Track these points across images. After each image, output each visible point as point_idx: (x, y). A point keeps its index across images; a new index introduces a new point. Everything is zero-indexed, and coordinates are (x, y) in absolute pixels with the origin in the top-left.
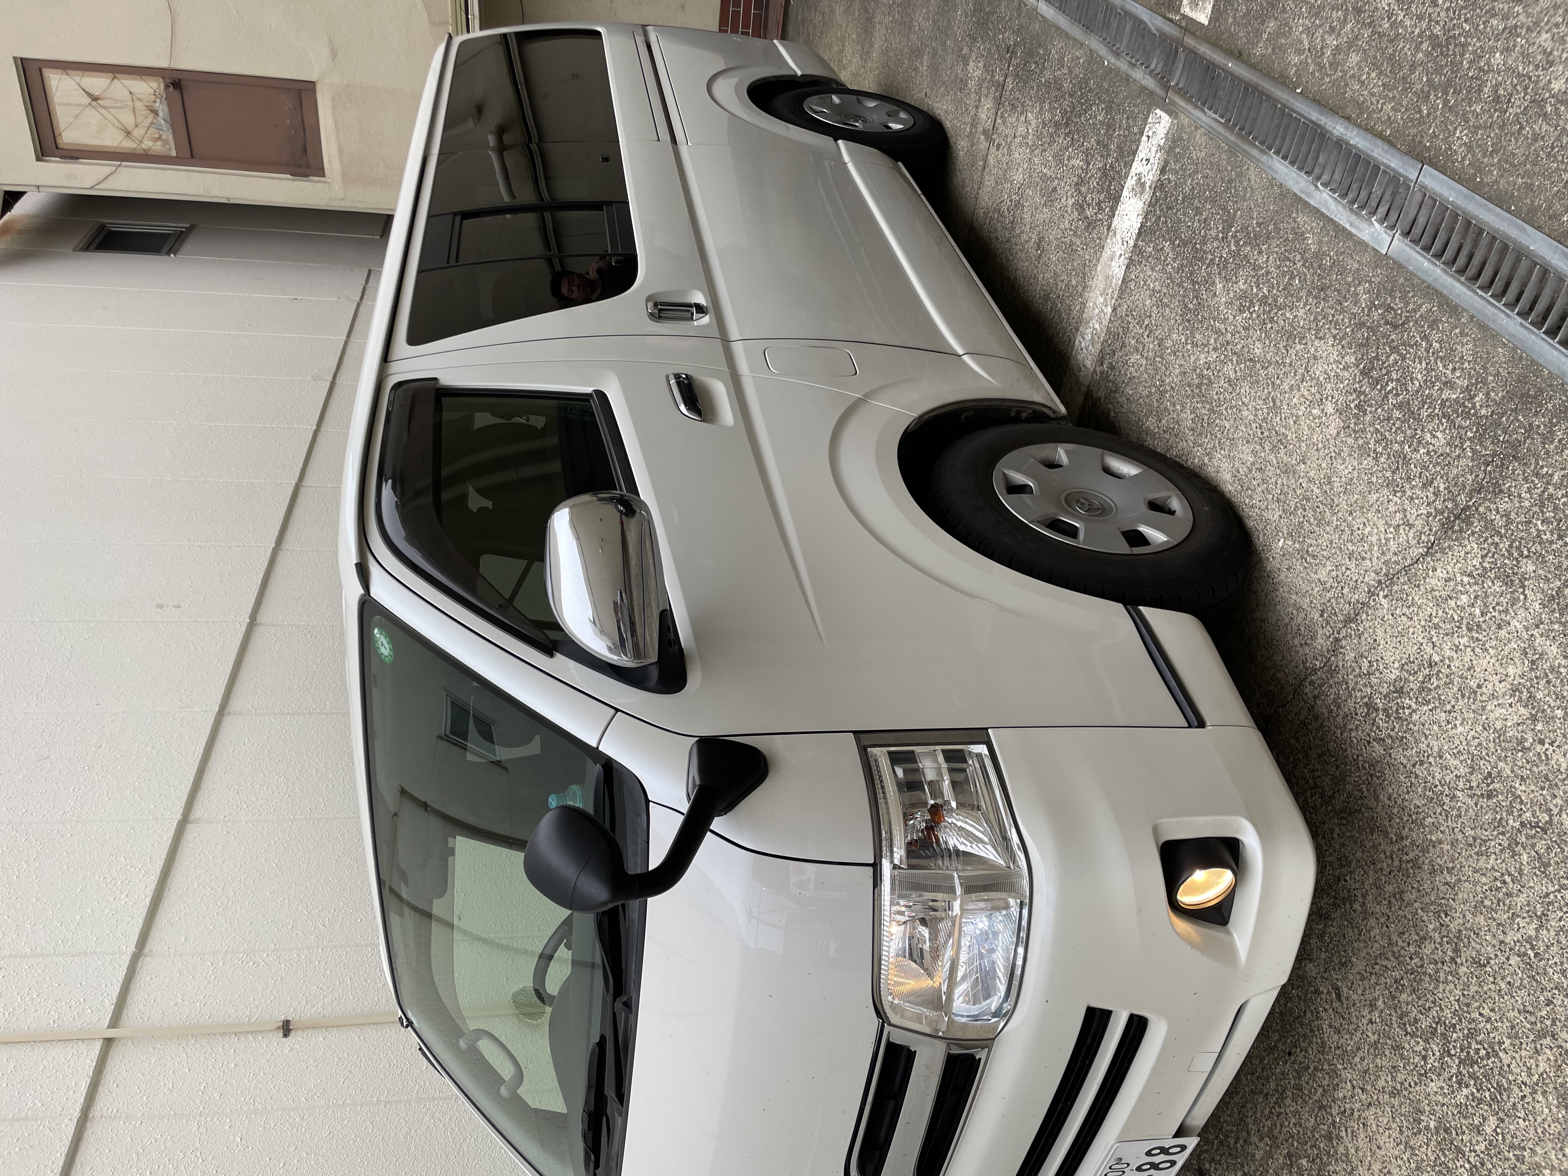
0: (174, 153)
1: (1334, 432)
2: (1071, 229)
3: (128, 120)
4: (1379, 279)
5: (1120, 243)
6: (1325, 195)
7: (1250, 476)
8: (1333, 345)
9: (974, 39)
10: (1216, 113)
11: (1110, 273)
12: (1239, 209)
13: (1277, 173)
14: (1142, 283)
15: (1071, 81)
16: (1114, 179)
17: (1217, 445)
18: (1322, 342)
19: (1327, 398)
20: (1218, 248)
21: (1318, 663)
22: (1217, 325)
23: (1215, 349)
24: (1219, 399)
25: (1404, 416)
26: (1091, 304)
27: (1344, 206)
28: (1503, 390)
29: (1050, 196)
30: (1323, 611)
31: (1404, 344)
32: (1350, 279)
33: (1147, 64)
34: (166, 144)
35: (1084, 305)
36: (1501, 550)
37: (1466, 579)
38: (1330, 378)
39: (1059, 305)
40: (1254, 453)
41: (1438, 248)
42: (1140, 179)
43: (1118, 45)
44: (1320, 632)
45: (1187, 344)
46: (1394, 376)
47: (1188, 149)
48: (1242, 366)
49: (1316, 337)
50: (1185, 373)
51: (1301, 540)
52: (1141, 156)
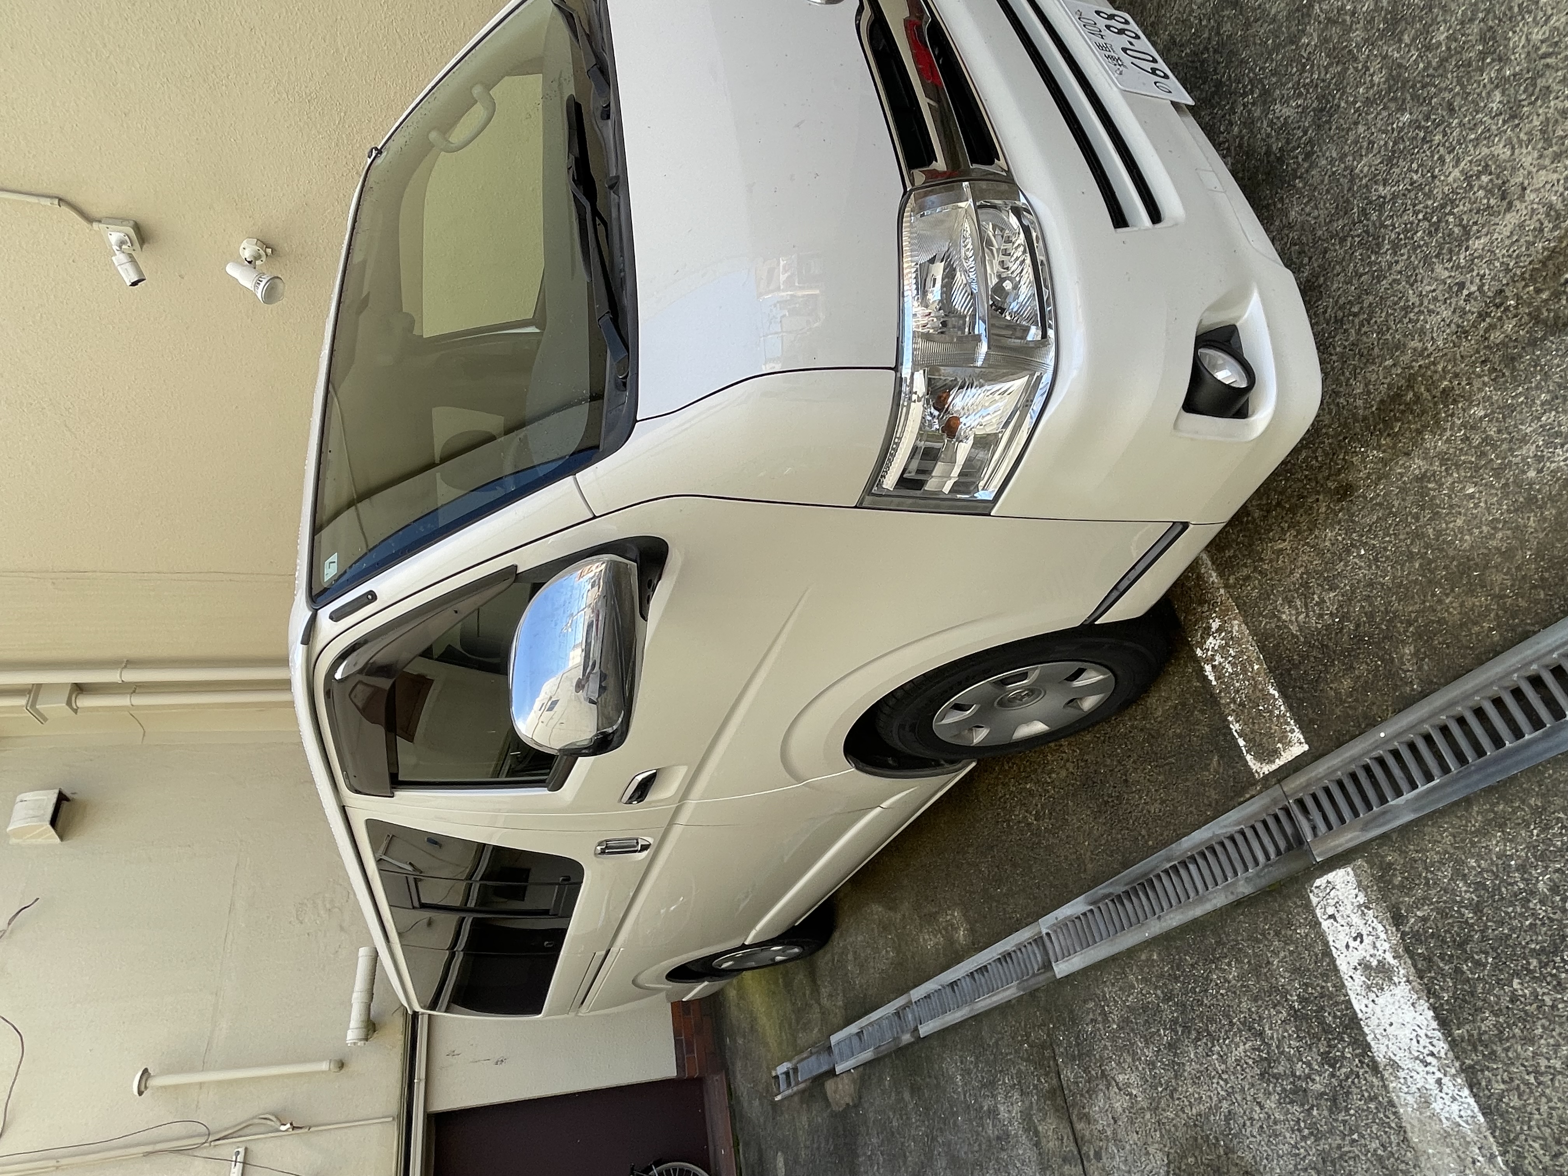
5: (1420, 1068)
9: (992, 1084)
11: (1447, 1124)
14: (1532, 1077)
16: (1321, 1008)
42: (1368, 967)
47: (1414, 861)
52: (1341, 945)
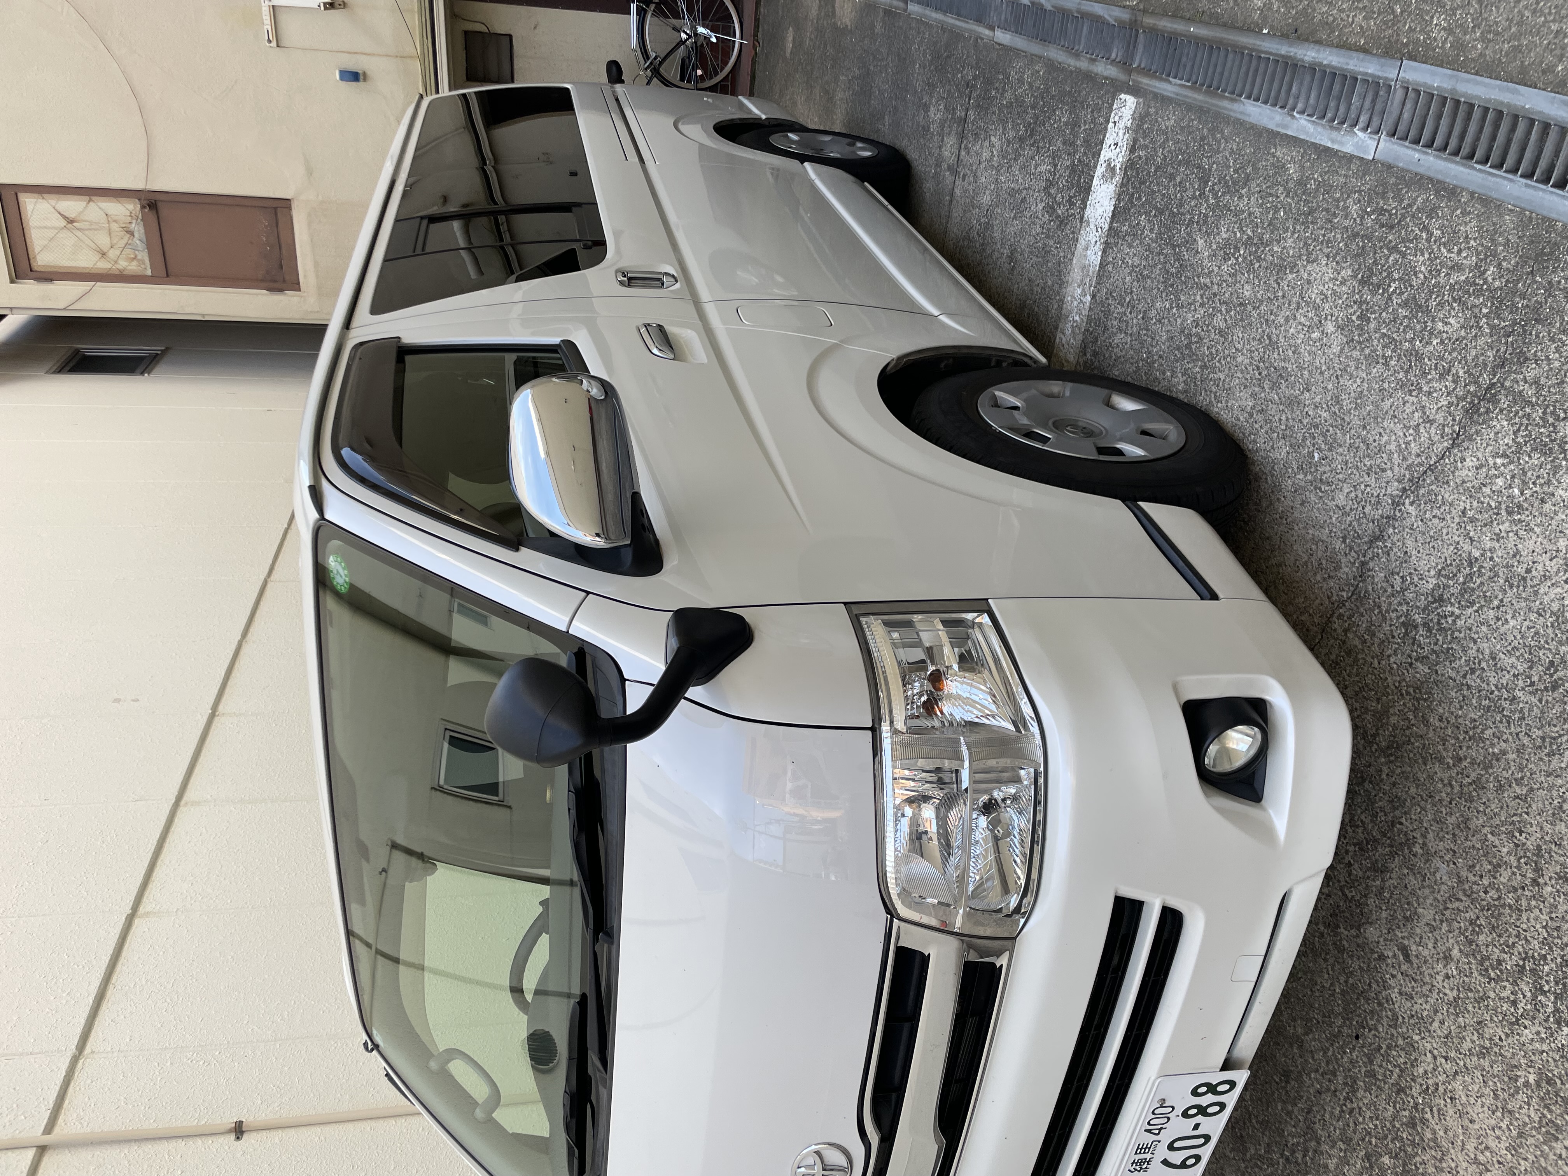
0: (149, 273)
1: (1336, 349)
2: (1042, 233)
3: (103, 241)
4: (1368, 186)
5: (1094, 232)
6: (1303, 122)
7: (1251, 421)
8: (1327, 264)
9: (932, 86)
10: (1181, 79)
11: (1087, 262)
12: (1214, 163)
13: (1249, 115)
14: (1120, 262)
15: (1032, 95)
16: (1083, 172)
17: (1213, 399)
18: (1315, 264)
19: (1326, 319)
20: (1196, 206)
21: (1344, 594)
22: (1202, 280)
23: (1202, 305)
24: (1211, 353)
25: (1411, 312)
26: (1069, 298)
27: (1323, 126)
28: (1516, 257)
29: (1019, 207)
30: (1344, 538)
31: (1403, 241)
32: (1338, 195)
33: (1107, 56)
34: (142, 263)
35: (1061, 301)
36: (1534, 420)
37: (1499, 461)
38: (1326, 297)
39: (1036, 309)
40: (1254, 396)
41: (1426, 138)
42: (1109, 164)
43: (1077, 48)
44: (1344, 560)
45: (1172, 308)
46: (1396, 276)
47: (1156, 121)
48: (1232, 313)
49: (1308, 262)
50: (1172, 338)
51: (1312, 470)
52: (1109, 143)
